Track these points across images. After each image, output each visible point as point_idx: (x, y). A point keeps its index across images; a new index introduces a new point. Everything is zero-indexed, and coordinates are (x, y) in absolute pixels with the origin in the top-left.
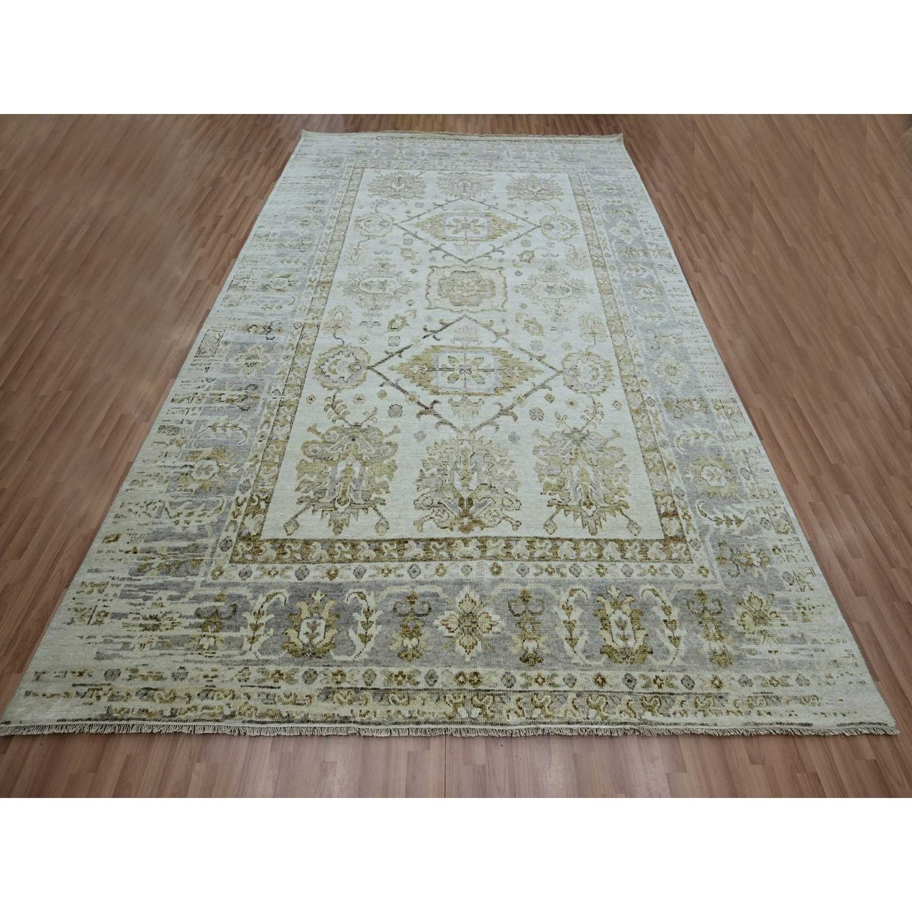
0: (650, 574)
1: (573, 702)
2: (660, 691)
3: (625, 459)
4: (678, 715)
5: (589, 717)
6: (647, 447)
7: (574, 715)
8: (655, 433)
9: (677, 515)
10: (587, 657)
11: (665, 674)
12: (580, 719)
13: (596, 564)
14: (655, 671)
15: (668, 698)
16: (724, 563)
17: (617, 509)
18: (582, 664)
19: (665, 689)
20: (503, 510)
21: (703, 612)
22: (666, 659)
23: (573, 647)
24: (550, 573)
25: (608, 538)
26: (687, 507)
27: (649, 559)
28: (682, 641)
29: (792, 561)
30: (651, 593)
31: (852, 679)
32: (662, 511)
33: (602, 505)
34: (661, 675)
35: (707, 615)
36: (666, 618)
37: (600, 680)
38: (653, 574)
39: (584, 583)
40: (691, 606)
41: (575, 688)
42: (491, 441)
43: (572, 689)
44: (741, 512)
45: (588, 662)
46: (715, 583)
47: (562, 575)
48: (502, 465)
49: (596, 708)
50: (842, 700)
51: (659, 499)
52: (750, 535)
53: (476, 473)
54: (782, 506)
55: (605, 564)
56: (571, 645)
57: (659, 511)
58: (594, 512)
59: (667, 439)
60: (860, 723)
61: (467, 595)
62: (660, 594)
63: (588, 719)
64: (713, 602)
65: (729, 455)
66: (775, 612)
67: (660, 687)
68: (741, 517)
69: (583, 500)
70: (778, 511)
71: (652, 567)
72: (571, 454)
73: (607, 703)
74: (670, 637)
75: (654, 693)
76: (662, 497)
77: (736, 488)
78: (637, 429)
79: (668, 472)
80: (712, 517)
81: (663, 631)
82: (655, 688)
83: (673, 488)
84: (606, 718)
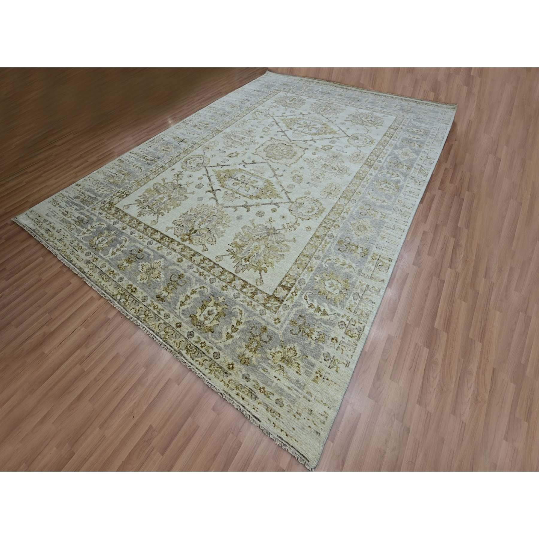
0: (247, 304)
1: (160, 324)
2: (200, 348)
3: (287, 252)
4: (198, 363)
5: (160, 333)
6: (306, 254)
7: (155, 328)
8: (317, 250)
9: (290, 290)
10: (183, 314)
11: (210, 344)
12: (155, 331)
13: (224, 284)
14: (206, 340)
15: (201, 353)
16: (293, 325)
17: (259, 270)
18: (178, 314)
19: (203, 350)
20: (206, 242)
21: (257, 336)
22: (217, 339)
23: (181, 305)
24: (200, 275)
25: (242, 278)
26: (299, 290)
27: (253, 298)
28: (232, 339)
29: (339, 352)
30: (239, 311)
31: (313, 426)
32: (283, 284)
33: (253, 264)
34: (207, 343)
35: (258, 338)
36: (235, 325)
37: (179, 325)
38: (248, 305)
39: (211, 287)
40: (254, 329)
41: (166, 320)
42: (227, 214)
43: (164, 319)
44: (331, 310)
45: (181, 315)
46: (278, 329)
47: (205, 279)
48: (223, 225)
49: (166, 333)
50: (294, 429)
51: (287, 278)
52: (325, 323)
53: (208, 223)
54: (364, 324)
55: (229, 287)
56: (180, 305)
57: (281, 282)
58: (246, 264)
59: (322, 256)
60: (292, 446)
61: (160, 262)
62: (243, 314)
63: (158, 333)
64: (267, 336)
65: (355, 283)
66: (299, 364)
67: (202, 347)
68: (329, 312)
69: (246, 257)
70: (358, 325)
71: (251, 302)
72: (260, 237)
73: (172, 334)
74: (228, 333)
75: (196, 347)
76: (289, 278)
77: (341, 299)
78: (309, 244)
79: (306, 270)
80: (310, 302)
81: (227, 329)
82: (199, 346)
83: (301, 277)
84: (166, 338)
